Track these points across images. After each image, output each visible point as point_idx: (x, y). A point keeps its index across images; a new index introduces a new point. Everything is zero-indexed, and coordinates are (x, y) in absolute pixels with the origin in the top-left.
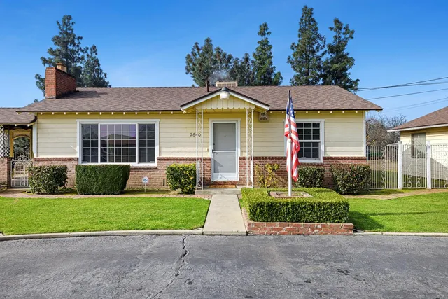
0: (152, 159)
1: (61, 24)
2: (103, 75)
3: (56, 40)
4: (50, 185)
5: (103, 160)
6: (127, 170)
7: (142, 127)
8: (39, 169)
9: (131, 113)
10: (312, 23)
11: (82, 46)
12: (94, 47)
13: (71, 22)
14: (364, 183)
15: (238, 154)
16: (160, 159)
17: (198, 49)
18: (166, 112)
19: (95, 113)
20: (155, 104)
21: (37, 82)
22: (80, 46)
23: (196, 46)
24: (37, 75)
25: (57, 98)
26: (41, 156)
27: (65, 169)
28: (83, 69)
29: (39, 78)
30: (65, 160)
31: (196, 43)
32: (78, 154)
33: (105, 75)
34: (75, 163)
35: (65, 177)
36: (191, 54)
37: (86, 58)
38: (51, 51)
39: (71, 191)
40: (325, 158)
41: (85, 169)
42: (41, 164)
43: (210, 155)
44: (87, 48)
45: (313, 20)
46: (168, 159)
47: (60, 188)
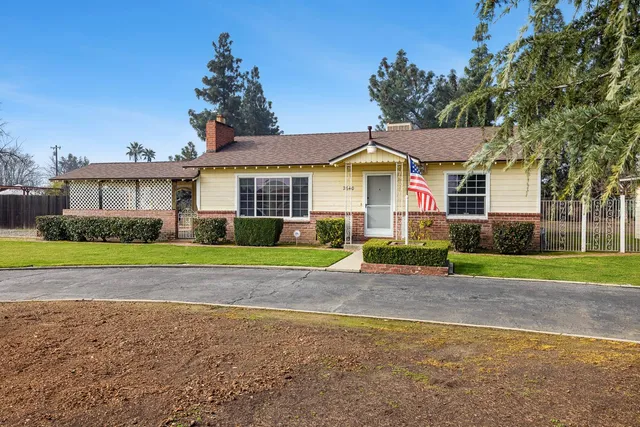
0: (305, 213)
1: (218, 45)
2: (267, 105)
3: (213, 66)
4: (212, 236)
5: (259, 213)
6: (280, 224)
7: (296, 180)
8: (203, 221)
9: (284, 167)
10: (556, 16)
11: (242, 71)
12: (256, 69)
13: (228, 41)
14: (526, 242)
15: (393, 207)
16: (313, 213)
17: (387, 67)
18: (318, 166)
19: (251, 167)
20: (309, 156)
21: (191, 119)
22: (239, 70)
23: (384, 63)
24: (190, 111)
25: (217, 151)
26: (204, 209)
27: (224, 221)
28: (242, 100)
29: (193, 114)
30: (225, 213)
31: (385, 59)
32: (235, 207)
33: (270, 103)
34: (233, 216)
35: (224, 229)
36: (376, 74)
37: (246, 85)
38: (206, 81)
39: (228, 242)
40: (490, 215)
41: (242, 220)
42: (203, 216)
43: (364, 209)
44: (248, 73)
45: (558, 12)
46: (320, 213)
47: (221, 240)
